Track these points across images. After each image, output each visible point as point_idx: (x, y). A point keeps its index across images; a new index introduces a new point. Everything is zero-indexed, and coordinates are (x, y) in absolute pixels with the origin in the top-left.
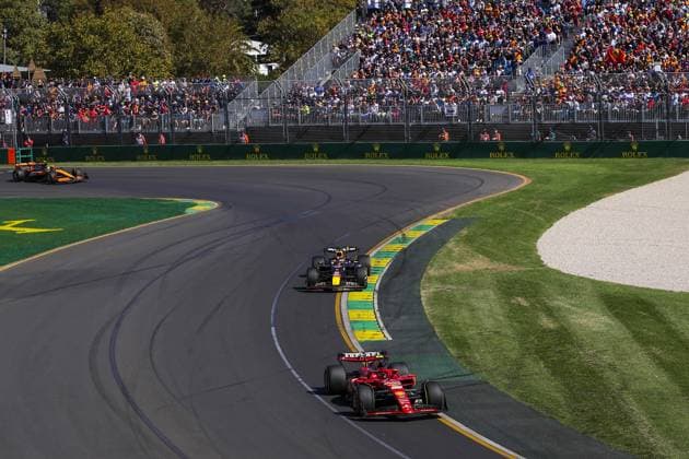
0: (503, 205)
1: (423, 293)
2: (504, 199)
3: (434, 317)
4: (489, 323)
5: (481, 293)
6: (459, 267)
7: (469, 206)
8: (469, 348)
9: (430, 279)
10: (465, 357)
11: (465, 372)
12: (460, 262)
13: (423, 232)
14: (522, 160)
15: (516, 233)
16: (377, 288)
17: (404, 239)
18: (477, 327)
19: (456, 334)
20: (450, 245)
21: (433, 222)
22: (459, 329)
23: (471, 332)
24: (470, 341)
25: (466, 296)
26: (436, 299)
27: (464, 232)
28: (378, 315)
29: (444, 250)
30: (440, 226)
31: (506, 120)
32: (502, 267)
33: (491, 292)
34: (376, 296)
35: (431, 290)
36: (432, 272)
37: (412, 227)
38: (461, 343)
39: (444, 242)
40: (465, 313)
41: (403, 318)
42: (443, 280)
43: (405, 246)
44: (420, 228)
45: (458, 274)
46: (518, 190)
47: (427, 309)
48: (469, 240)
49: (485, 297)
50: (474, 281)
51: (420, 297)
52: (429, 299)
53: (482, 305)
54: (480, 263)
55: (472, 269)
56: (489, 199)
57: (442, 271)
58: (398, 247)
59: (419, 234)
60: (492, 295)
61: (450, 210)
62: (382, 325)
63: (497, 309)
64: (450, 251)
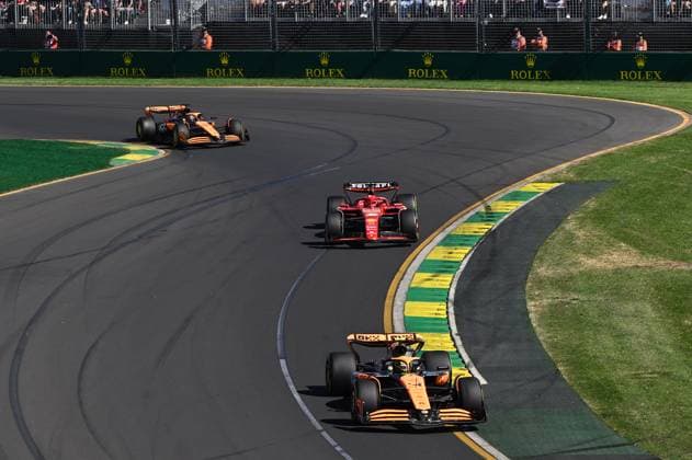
0: (653, 160)
1: (531, 305)
2: (652, 149)
3: (554, 346)
4: (649, 358)
5: (630, 307)
6: (589, 263)
7: (595, 160)
8: (621, 399)
9: (540, 283)
10: (616, 415)
11: (617, 439)
12: (589, 254)
13: (520, 204)
14: (675, 84)
15: (679, 206)
16: (452, 297)
17: (490, 216)
18: (630, 363)
19: (595, 375)
20: (570, 225)
21: (536, 186)
22: (600, 368)
23: (622, 374)
24: (620, 388)
25: (605, 313)
26: (554, 315)
27: (591, 204)
28: (459, 342)
29: (559, 235)
30: (548, 193)
31: (646, 15)
32: (662, 264)
33: (648, 308)
34: (451, 310)
35: (545, 302)
36: (542, 270)
37: (500, 194)
38: (605, 391)
39: (558, 221)
40: (608, 341)
41: (503, 346)
42: (562, 284)
43: (493, 226)
44: (515, 196)
45: (589, 275)
46: (675, 135)
47: (542, 334)
48: (600, 217)
49: (637, 314)
50: (617, 285)
51: (527, 313)
52: (542, 316)
53: (635, 327)
54: (622, 257)
55: (610, 267)
56: (626, 149)
57: (560, 270)
58: (481, 229)
59: (514, 206)
60: (648, 310)
61: (564, 166)
62: (467, 360)
63: (661, 335)
64: (571, 236)
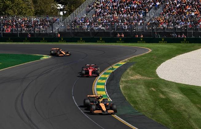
0: (144, 58)
2: (143, 56)
3: (125, 94)
4: (143, 96)
5: (140, 86)
6: (132, 78)
7: (133, 58)
8: (138, 104)
9: (122, 82)
10: (137, 107)
11: (137, 112)
12: (132, 76)
13: (118, 67)
14: (148, 44)
15: (149, 67)
16: (105, 84)
17: (113, 69)
18: (139, 97)
20: (128, 70)
21: (122, 63)
22: (133, 98)
23: (138, 99)
24: (137, 102)
25: (135, 87)
26: (125, 88)
27: (132, 66)
28: (107, 93)
29: (126, 73)
30: (124, 64)
31: (142, 30)
32: (146, 78)
33: (143, 86)
34: (105, 87)
35: (123, 85)
36: (123, 79)
37: (115, 65)
38: (135, 102)
39: (126, 70)
40: (135, 93)
41: (115, 94)
42: (126, 82)
43: (113, 71)
44: (117, 65)
45: (132, 80)
46: (148, 53)
47: (123, 91)
48: (134, 69)
49: (141, 88)
50: (137, 82)
51: (120, 87)
52: (123, 88)
53: (140, 90)
54: (138, 77)
55: (136, 78)
56: (139, 56)
57: (126, 79)
58: (111, 71)
59: (117, 67)
60: (143, 87)
61: (127, 59)
62: (108, 96)
63: (145, 91)
64: (128, 73)
